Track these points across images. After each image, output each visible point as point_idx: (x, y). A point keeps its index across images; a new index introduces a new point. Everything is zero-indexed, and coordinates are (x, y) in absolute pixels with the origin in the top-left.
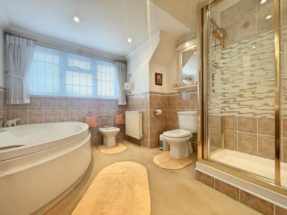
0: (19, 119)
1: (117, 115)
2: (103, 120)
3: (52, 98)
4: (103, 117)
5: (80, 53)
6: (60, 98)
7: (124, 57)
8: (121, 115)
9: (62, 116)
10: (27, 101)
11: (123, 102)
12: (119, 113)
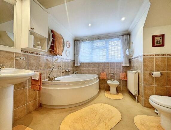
0: (77, 71)
1: (121, 73)
2: (111, 76)
3: (87, 63)
4: (111, 74)
5: (99, 38)
6: (90, 63)
7: (127, 31)
8: (125, 73)
9: (91, 72)
10: (79, 65)
11: (126, 64)
12: (123, 72)
